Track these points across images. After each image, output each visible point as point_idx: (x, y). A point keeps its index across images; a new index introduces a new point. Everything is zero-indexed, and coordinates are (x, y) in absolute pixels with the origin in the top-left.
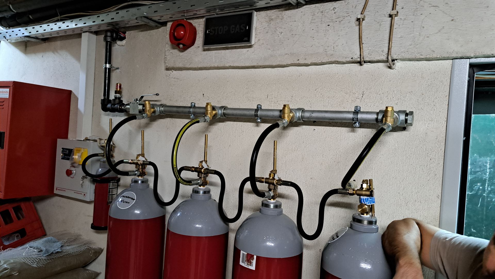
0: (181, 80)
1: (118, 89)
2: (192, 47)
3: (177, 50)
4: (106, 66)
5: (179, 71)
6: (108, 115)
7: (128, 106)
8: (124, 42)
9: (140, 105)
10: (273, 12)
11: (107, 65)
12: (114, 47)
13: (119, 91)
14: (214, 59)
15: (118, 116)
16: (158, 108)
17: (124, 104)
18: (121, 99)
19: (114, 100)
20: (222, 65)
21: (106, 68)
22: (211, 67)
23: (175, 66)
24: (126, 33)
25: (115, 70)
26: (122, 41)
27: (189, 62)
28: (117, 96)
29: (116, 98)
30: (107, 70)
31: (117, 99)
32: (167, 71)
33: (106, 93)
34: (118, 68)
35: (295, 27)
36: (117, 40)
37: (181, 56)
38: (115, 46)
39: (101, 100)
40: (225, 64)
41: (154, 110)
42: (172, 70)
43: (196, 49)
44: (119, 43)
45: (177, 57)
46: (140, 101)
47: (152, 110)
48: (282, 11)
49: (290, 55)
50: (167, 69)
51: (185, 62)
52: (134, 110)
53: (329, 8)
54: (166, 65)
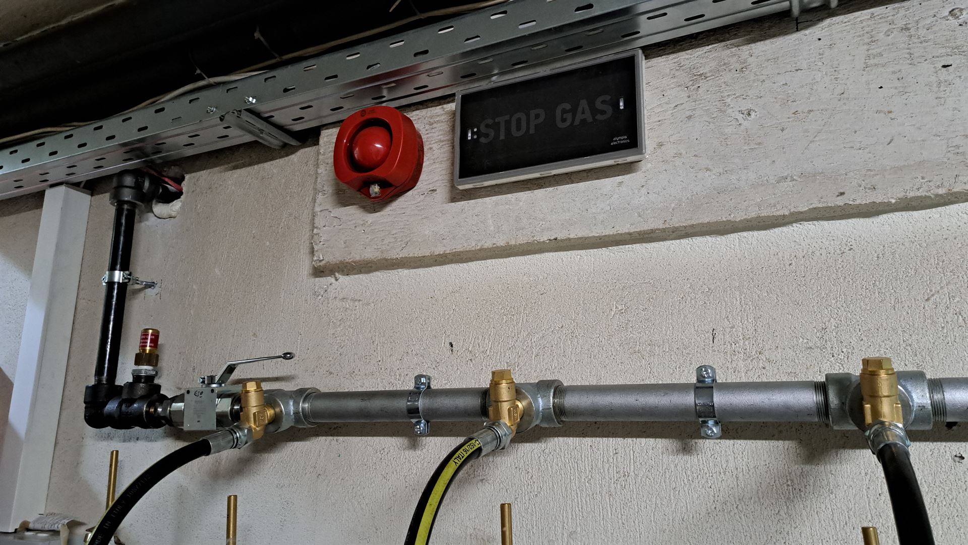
0: (368, 304)
1: (148, 348)
2: (410, 193)
3: (355, 206)
4: (111, 276)
5: (361, 276)
6: (109, 437)
7: (180, 405)
8: (176, 206)
9: (221, 396)
10: (700, 53)
11: (117, 273)
12: (143, 224)
13: (150, 353)
14: (490, 222)
15: (142, 439)
16: (291, 403)
17: (164, 397)
18: (156, 381)
19: (130, 386)
20: (522, 239)
21: (111, 284)
22: (480, 250)
23: (348, 259)
24: (183, 179)
25: (140, 290)
26: (171, 204)
27: (402, 241)
28: (140, 371)
29: (137, 378)
30: (114, 289)
31: (141, 382)
32: (317, 279)
33: (106, 366)
34: (151, 285)
35: (802, 86)
36: (154, 202)
37: (370, 226)
38: (147, 220)
39: (87, 388)
40: (533, 237)
41: (275, 414)
42: (337, 274)
43: (422, 197)
44: (159, 209)
45: (358, 229)
46: (223, 382)
47: (270, 412)
48: (738, 46)
49: (799, 179)
50: (319, 272)
51: (386, 242)
52: (199, 416)
53: (932, 13)
54: (315, 258)
